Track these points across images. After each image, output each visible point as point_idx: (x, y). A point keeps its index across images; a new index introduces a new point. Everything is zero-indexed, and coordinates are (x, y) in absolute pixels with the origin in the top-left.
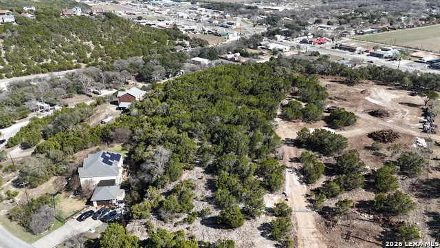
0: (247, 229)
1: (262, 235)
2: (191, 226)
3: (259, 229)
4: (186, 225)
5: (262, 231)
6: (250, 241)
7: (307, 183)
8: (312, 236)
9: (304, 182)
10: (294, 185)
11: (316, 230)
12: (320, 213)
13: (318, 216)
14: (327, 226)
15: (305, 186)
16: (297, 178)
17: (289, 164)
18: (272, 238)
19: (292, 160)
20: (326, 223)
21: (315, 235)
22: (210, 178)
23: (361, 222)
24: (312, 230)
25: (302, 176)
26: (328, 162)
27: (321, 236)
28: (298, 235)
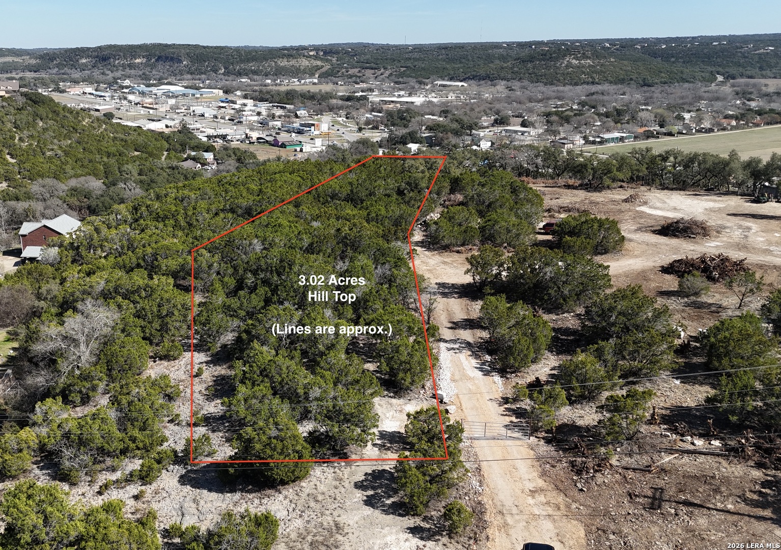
0: (322, 488)
1: (370, 502)
2: (149, 489)
3: (359, 486)
4: (133, 489)
5: (370, 493)
6: (328, 520)
7: (503, 372)
8: (530, 501)
9: (494, 369)
10: (466, 378)
11: (541, 483)
12: (548, 441)
13: (545, 449)
14: (579, 473)
15: (497, 378)
16: (474, 362)
17: (447, 334)
18: (401, 509)
19: (455, 326)
20: (573, 464)
21: (541, 498)
22: (223, 372)
23: (686, 459)
24: (531, 486)
25: (488, 358)
26: (560, 324)
27: (560, 499)
28: (485, 500)
